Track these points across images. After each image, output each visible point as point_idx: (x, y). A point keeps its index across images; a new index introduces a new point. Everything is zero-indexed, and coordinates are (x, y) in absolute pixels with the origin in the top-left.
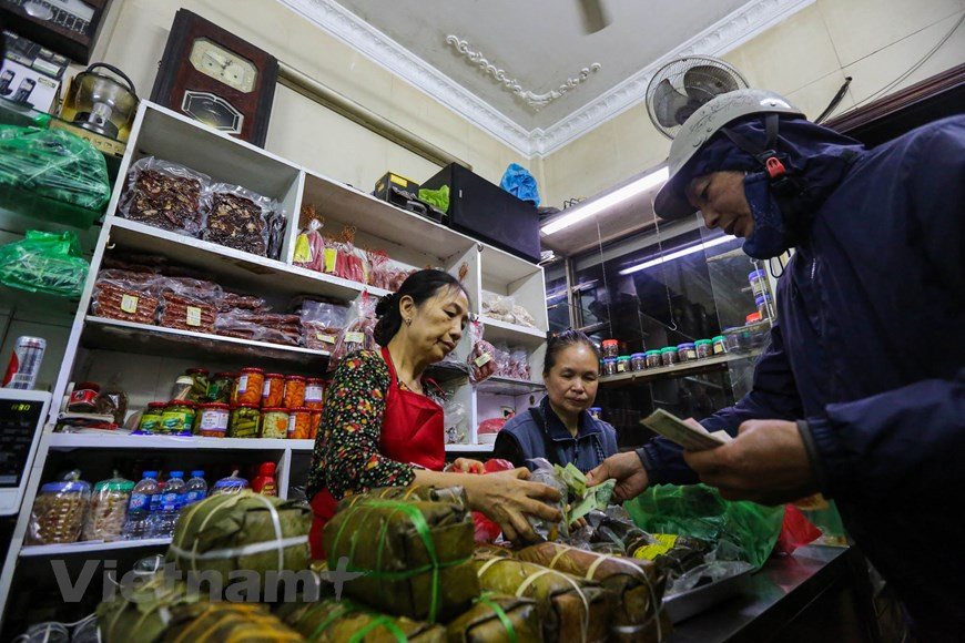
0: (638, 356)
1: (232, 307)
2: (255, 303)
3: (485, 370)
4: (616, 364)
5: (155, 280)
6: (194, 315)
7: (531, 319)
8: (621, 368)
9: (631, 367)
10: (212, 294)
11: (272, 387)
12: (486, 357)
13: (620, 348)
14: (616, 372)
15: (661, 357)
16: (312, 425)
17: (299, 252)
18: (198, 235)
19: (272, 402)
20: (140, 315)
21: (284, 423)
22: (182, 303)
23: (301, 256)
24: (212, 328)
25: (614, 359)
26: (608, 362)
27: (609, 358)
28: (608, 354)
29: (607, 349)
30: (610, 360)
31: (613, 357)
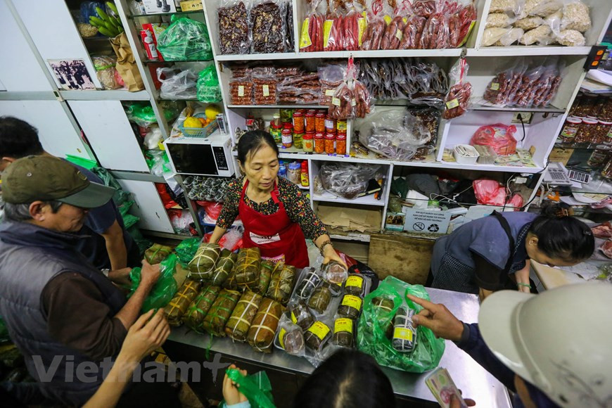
1: (284, 77)
5: (248, 72)
6: (265, 90)
10: (271, 74)
11: (307, 122)
12: (456, 103)
16: (324, 144)
17: (303, 39)
18: (248, 51)
19: (309, 129)
20: (245, 96)
21: (310, 144)
22: (260, 84)
23: (305, 42)
24: (274, 94)
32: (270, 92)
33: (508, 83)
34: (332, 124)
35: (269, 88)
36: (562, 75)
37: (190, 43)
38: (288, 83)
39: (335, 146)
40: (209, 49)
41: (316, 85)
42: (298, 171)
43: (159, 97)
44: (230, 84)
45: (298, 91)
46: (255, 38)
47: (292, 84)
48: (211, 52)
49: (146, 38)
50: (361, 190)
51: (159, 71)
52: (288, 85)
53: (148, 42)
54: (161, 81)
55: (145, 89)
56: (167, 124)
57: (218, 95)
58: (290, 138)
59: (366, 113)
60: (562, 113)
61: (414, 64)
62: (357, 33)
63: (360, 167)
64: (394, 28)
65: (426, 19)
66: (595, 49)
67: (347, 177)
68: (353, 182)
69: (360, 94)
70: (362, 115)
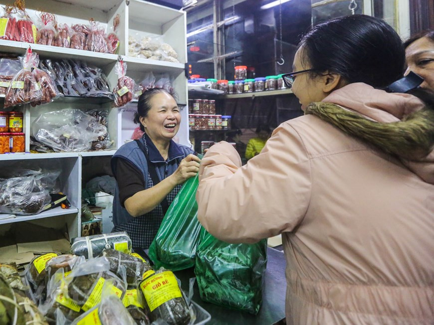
0: (260, 80)
3: (125, 98)
4: (244, 85)
7: (175, 53)
8: (246, 88)
9: (254, 88)
12: (125, 90)
13: (248, 71)
14: (243, 92)
15: (277, 82)
25: (242, 81)
26: (238, 83)
27: (238, 80)
28: (238, 77)
29: (238, 73)
30: (239, 82)
31: (242, 79)
34: (5, 120)
39: (11, 145)
50: (45, 201)
59: (52, 96)
60: (185, 105)
61: (82, 67)
62: (32, 33)
63: (41, 170)
64: (65, 34)
65: (86, 35)
66: (186, 65)
67: (29, 182)
68: (36, 190)
69: (43, 79)
70: (48, 98)
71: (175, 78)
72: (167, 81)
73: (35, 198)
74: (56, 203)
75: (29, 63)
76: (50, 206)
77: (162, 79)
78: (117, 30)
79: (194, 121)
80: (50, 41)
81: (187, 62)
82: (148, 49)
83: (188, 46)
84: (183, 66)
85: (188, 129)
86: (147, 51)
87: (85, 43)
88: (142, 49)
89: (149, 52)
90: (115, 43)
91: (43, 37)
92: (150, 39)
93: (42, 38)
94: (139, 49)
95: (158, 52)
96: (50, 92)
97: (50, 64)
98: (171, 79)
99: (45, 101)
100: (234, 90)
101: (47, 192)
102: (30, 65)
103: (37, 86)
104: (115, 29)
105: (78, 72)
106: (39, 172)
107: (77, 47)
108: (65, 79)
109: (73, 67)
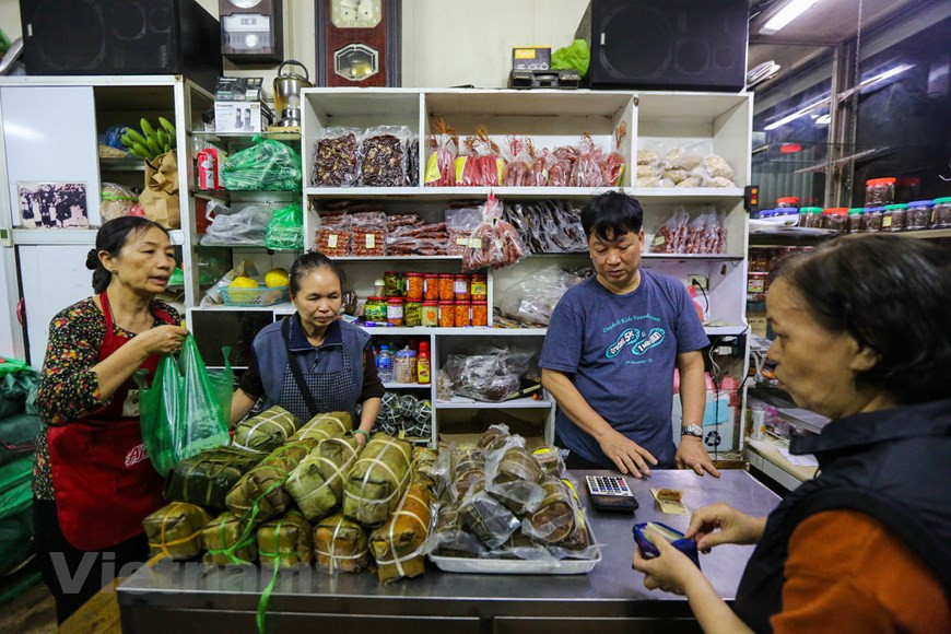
0: (921, 207)
1: (396, 226)
2: (410, 220)
4: (882, 215)
5: (345, 219)
6: (370, 241)
8: (887, 222)
9: (904, 223)
10: (379, 221)
11: (428, 285)
13: (899, 188)
14: (881, 228)
16: (455, 313)
17: (430, 173)
18: (355, 184)
19: (429, 296)
20: (339, 248)
21: (433, 313)
22: (363, 232)
23: (432, 176)
24: (382, 247)
25: (880, 208)
26: (871, 212)
27: (871, 206)
28: (871, 200)
29: (872, 192)
30: (874, 209)
31: (879, 205)
32: (376, 244)
33: (674, 233)
34: (465, 286)
35: (376, 238)
36: (725, 226)
37: (275, 167)
38: (401, 233)
39: (471, 316)
40: (299, 178)
41: (443, 237)
42: (412, 359)
43: (199, 243)
44: (317, 233)
45: (417, 243)
46: (366, 170)
47: (408, 235)
48: (300, 183)
49: (205, 162)
50: (512, 388)
51: (213, 204)
52: (403, 236)
53: (206, 167)
54: (211, 219)
55: (179, 228)
56: (198, 288)
57: (300, 240)
58: (400, 309)
59: (517, 256)
60: (741, 259)
61: (566, 209)
62: (496, 173)
63: (507, 349)
64: (539, 167)
65: (573, 161)
66: (748, 189)
67: (491, 363)
68: (499, 373)
69: (506, 233)
70: (512, 259)
71: (728, 213)
72: (713, 217)
73: (498, 382)
74: (525, 391)
75: (490, 213)
76: (517, 394)
77: (702, 216)
78: (621, 146)
79: (762, 284)
80: (519, 180)
81: (749, 184)
82: (680, 168)
83: (753, 154)
84: (740, 192)
85: (745, 297)
86: (677, 172)
87: (569, 174)
88: (667, 170)
89: (683, 172)
90: (616, 169)
91: (511, 175)
92: (683, 150)
93: (509, 176)
94: (662, 170)
95: (697, 171)
96: (515, 251)
97: (520, 211)
98: (719, 213)
99: (509, 263)
100: (862, 225)
101: (516, 377)
102: (492, 216)
103: (498, 244)
104: (618, 146)
105: (560, 217)
106: (504, 351)
107: (557, 183)
108: (541, 229)
109: (553, 211)
